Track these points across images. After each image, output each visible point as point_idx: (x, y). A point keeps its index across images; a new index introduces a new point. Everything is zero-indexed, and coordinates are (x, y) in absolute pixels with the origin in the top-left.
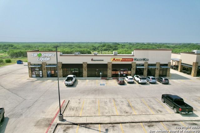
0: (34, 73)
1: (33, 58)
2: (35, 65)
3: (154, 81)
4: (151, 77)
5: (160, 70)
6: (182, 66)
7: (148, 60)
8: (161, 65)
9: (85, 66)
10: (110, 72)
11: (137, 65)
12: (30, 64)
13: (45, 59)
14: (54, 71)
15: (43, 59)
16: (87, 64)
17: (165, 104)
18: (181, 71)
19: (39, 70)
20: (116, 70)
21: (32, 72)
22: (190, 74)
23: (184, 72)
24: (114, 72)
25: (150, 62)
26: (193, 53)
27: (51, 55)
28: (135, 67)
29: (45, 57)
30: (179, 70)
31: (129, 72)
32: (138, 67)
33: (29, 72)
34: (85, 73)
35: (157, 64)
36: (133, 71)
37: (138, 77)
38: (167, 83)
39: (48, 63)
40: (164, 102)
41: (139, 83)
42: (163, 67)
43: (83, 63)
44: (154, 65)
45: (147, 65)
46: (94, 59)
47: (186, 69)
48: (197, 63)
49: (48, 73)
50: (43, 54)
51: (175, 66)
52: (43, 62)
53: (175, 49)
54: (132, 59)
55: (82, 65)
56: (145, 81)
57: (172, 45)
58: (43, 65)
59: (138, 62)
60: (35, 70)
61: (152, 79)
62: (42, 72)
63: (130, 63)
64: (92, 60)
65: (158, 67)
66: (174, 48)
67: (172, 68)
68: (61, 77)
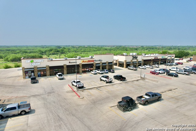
0: (27, 75)
1: (26, 64)
2: (28, 69)
3: (107, 71)
4: (105, 70)
5: (109, 66)
6: (119, 63)
7: (102, 61)
8: (109, 63)
9: (65, 67)
10: (81, 69)
11: (96, 64)
12: (23, 69)
13: (36, 64)
14: (43, 72)
15: (35, 64)
16: (67, 65)
17: (115, 80)
18: (119, 66)
19: (32, 72)
20: (84, 68)
21: (25, 74)
22: (123, 67)
23: (120, 67)
24: (83, 70)
25: (103, 62)
26: (124, 55)
27: (41, 61)
28: (95, 65)
29: (37, 62)
30: (118, 65)
31: (92, 69)
32: (97, 65)
33: (23, 75)
34: (65, 71)
35: (107, 62)
36: (94, 68)
37: (99, 70)
38: (114, 72)
39: (38, 67)
40: (115, 79)
41: (100, 74)
42: (110, 64)
43: (64, 65)
44: (105, 63)
45: (101, 63)
46: (70, 62)
47: (121, 65)
48: (126, 61)
49: (39, 74)
50: (35, 60)
51: (115, 63)
52: (35, 66)
53: (111, 52)
54: (93, 60)
55: (63, 66)
56: (103, 72)
57: (108, 48)
58: (35, 69)
59: (97, 62)
60: (28, 73)
61: (106, 70)
62: (34, 73)
63: (92, 63)
64: (70, 63)
65: (107, 64)
66: (110, 50)
67: (114, 65)
68: (48, 76)
